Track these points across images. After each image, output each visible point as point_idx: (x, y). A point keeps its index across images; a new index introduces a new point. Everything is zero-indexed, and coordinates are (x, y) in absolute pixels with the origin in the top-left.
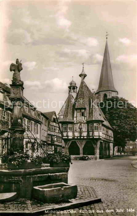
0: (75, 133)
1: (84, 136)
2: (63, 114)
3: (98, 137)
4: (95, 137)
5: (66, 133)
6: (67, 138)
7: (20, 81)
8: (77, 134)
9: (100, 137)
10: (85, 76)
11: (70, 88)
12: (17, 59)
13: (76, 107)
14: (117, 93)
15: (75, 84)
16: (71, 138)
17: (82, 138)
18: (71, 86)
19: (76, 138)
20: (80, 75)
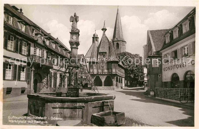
0: (99, 70)
1: (105, 72)
2: (90, 56)
3: (115, 73)
4: (113, 73)
5: (92, 70)
6: (93, 73)
7: (77, 29)
8: (100, 71)
9: (117, 73)
10: (106, 30)
11: (93, 38)
12: (75, 13)
13: (100, 52)
14: (125, 42)
15: (97, 35)
16: (96, 73)
17: (104, 73)
18: (94, 37)
19: (99, 73)
20: (103, 29)
